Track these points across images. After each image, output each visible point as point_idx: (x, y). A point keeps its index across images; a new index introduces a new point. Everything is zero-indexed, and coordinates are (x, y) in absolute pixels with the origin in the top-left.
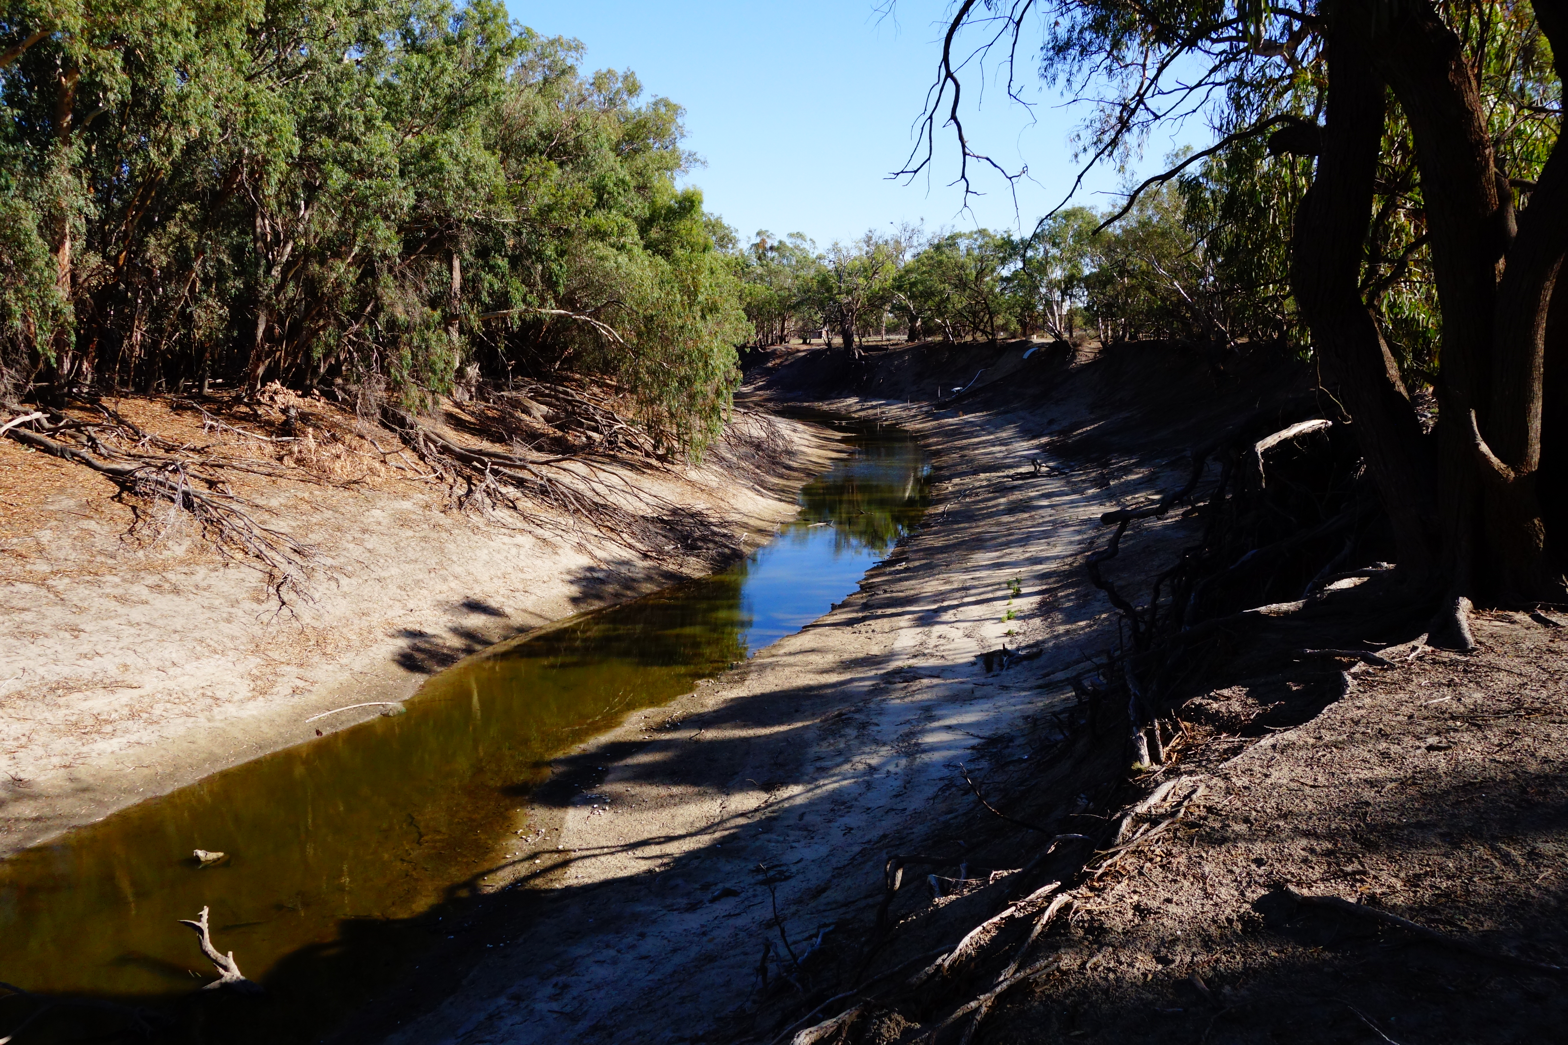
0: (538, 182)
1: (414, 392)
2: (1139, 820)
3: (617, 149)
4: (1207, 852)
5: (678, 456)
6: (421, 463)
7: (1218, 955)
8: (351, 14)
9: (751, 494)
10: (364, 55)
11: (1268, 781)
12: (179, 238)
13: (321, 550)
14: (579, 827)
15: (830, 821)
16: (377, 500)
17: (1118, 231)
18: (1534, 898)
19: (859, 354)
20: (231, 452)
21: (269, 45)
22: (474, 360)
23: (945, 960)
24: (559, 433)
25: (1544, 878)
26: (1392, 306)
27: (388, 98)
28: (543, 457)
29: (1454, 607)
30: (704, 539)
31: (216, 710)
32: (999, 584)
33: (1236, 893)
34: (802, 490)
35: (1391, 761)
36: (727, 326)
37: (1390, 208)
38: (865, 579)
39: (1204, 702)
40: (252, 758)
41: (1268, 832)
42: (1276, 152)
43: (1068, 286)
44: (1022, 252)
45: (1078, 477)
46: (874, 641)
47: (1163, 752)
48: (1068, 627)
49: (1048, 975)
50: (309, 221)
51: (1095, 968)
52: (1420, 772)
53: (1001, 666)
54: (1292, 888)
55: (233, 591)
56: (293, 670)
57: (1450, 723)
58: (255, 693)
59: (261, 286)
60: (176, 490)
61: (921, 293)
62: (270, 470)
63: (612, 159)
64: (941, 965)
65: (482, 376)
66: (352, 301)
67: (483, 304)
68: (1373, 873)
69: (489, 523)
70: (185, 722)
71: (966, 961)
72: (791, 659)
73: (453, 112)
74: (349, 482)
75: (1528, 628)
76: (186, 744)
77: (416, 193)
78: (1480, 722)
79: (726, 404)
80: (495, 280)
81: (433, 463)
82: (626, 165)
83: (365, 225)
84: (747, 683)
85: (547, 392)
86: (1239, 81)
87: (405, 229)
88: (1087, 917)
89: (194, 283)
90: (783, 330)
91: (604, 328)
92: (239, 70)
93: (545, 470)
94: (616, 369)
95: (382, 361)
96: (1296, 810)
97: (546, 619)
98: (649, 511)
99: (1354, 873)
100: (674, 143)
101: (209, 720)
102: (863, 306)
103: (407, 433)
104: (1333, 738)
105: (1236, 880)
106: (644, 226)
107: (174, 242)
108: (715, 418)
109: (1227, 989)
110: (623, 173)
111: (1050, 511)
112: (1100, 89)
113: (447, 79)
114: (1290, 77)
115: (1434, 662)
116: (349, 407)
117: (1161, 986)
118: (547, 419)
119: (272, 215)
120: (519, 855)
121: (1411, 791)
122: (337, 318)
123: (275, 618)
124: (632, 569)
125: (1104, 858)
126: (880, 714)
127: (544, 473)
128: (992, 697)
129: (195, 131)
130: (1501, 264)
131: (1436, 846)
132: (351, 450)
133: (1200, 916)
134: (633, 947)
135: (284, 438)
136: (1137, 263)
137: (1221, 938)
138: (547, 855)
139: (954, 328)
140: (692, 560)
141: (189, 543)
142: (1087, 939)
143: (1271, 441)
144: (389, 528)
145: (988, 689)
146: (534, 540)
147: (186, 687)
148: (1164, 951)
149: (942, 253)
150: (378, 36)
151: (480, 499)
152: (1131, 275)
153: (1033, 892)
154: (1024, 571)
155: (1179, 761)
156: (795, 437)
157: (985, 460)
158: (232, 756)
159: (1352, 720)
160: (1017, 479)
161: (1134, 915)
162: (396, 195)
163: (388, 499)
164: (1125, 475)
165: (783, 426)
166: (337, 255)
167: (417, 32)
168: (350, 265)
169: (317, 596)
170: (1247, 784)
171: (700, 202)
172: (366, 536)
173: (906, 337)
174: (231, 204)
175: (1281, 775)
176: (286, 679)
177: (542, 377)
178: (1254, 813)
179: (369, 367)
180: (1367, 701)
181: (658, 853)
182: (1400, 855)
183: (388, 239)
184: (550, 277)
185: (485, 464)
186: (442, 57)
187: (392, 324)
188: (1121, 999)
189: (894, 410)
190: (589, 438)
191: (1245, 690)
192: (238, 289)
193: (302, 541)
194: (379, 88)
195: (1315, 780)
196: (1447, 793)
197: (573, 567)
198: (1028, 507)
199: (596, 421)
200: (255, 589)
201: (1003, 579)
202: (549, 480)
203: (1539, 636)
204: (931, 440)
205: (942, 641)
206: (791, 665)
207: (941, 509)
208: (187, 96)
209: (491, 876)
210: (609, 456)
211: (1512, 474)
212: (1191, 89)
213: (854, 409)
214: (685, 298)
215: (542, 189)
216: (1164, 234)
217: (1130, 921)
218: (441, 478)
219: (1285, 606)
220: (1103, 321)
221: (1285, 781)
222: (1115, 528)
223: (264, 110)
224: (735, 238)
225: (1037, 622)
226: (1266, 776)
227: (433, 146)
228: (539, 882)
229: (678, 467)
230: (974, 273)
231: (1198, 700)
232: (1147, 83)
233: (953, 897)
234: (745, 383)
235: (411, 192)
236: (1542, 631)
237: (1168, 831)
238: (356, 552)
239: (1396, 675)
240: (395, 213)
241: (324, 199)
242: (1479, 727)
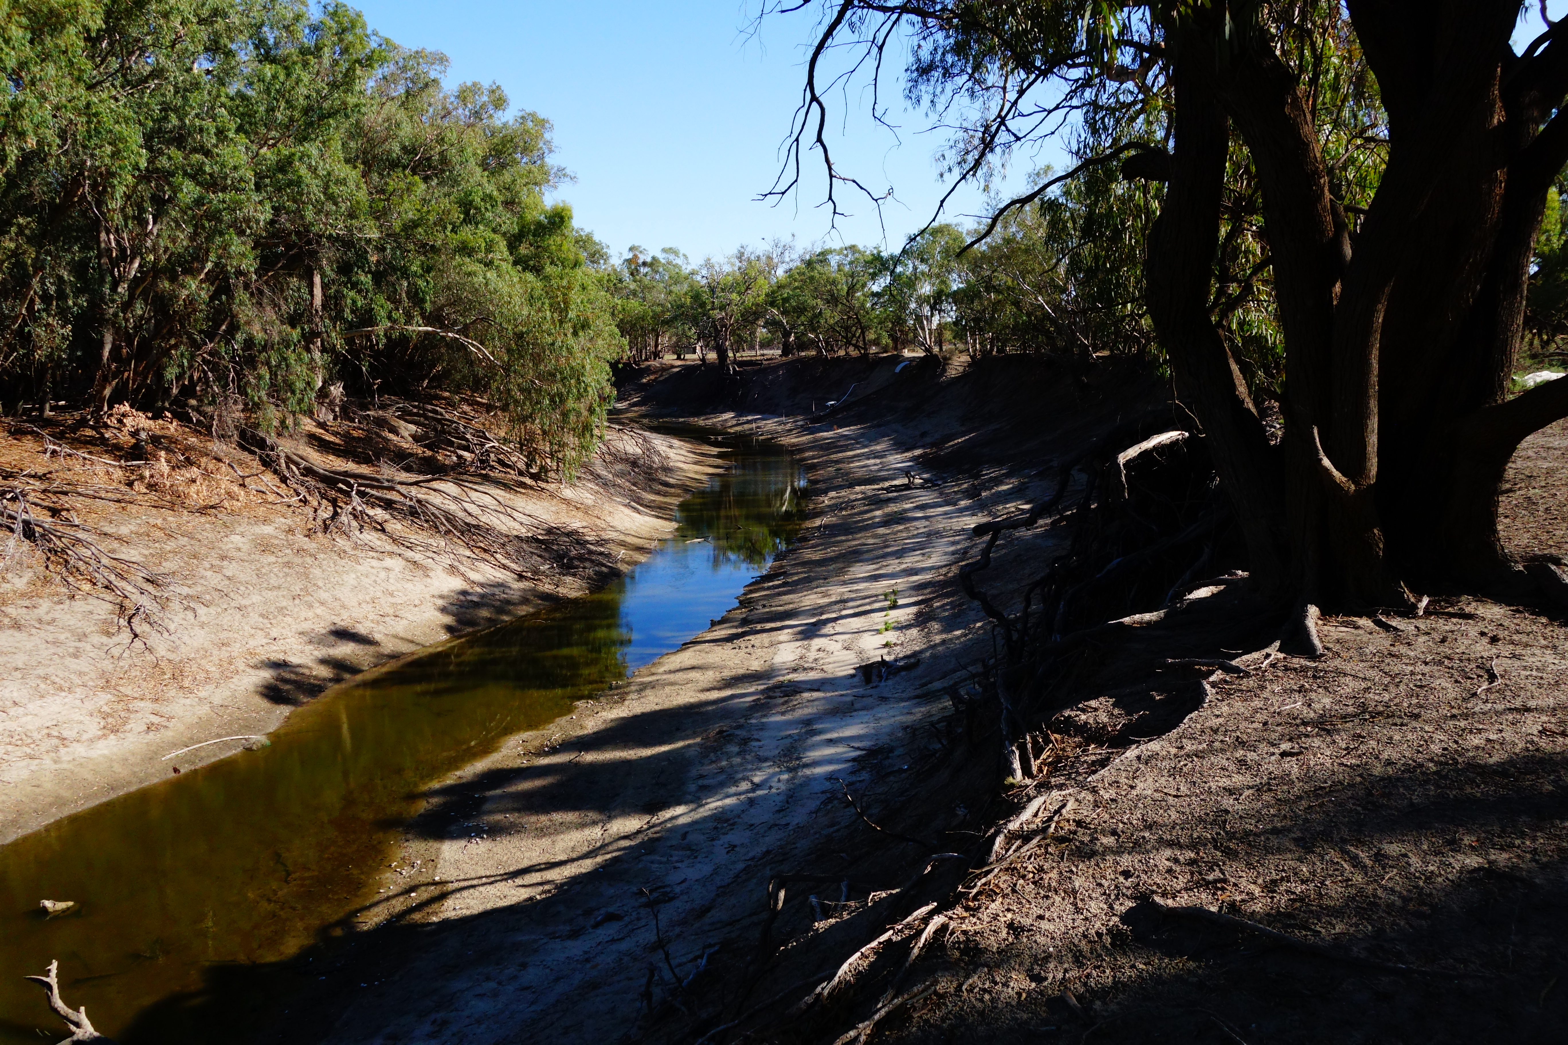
0: (401, 197)
1: (272, 414)
2: (1012, 837)
3: (484, 165)
4: (1077, 867)
5: (552, 474)
6: (283, 486)
7: (1088, 971)
8: (199, 23)
9: (627, 511)
10: (215, 65)
11: (1134, 792)
12: (15, 253)
13: (177, 579)
14: (456, 857)
15: (713, 840)
16: (236, 525)
17: (984, 248)
18: (1380, 898)
19: (734, 369)
20: (76, 478)
21: (111, 52)
22: (338, 379)
23: (824, 989)
24: (429, 453)
25: (1390, 878)
26: (1242, 324)
27: (241, 109)
28: (413, 477)
29: (1303, 615)
30: (581, 558)
31: (63, 751)
32: (877, 596)
33: (1105, 907)
34: (679, 506)
35: (1249, 768)
36: (600, 342)
37: (1236, 232)
38: (745, 594)
39: (1073, 714)
40: (104, 800)
41: (1135, 844)
42: (1129, 177)
43: (936, 301)
44: (891, 267)
45: (952, 488)
46: (754, 657)
47: (1035, 765)
48: (944, 636)
49: (926, 999)
50: (158, 236)
51: (970, 990)
52: (1274, 779)
53: (880, 677)
54: (1158, 899)
55: (80, 624)
56: (147, 705)
57: (1302, 728)
58: (105, 731)
59: (106, 304)
60: (15, 519)
61: (794, 308)
62: (119, 496)
63: (478, 175)
64: (820, 994)
65: (347, 395)
66: (208, 319)
67: (345, 321)
68: (1233, 880)
69: (356, 547)
70: (28, 765)
71: (845, 987)
72: (672, 677)
73: (311, 124)
74: (206, 507)
75: (1371, 633)
76: (29, 788)
77: (273, 208)
78: (1329, 727)
79: (599, 420)
80: (358, 297)
81: (295, 486)
82: (493, 180)
83: (218, 240)
84: (627, 703)
85: (415, 410)
86: (1094, 105)
87: (261, 245)
88: (962, 938)
89: (32, 301)
90: (656, 346)
91: (473, 345)
92: (79, 79)
93: (414, 491)
94: (487, 386)
95: (240, 380)
96: (1160, 820)
97: (418, 644)
98: (524, 530)
99: (1216, 881)
100: (542, 157)
101: (55, 762)
102: (737, 321)
103: (268, 456)
104: (1194, 747)
105: (1105, 894)
106: (514, 242)
107: (9, 258)
108: (588, 435)
109: (1098, 1004)
110: (491, 188)
111: (925, 523)
112: (963, 110)
113: (303, 90)
114: (1142, 101)
115: (1286, 669)
116: (204, 429)
117: (1035, 1004)
118: (416, 438)
119: (117, 230)
120: (394, 889)
121: (1267, 797)
122: (190, 337)
123: (127, 651)
124: (507, 591)
125: (979, 877)
126: (762, 729)
127: (413, 494)
128: (872, 708)
129: (31, 142)
130: (1338, 288)
131: (1290, 851)
132: (207, 474)
133: (1071, 932)
134: (515, 977)
135: (134, 463)
136: (1003, 278)
137: (1092, 953)
138: (423, 888)
139: (827, 343)
140: (569, 579)
141: (31, 574)
142: (963, 960)
143: (1133, 452)
144: (249, 554)
145: (868, 701)
146: (404, 562)
147: (30, 727)
148: (1037, 969)
149: (813, 269)
150: (230, 46)
151: (346, 522)
152: (998, 291)
153: (910, 914)
154: (901, 583)
155: (1050, 774)
156: (671, 453)
157: (861, 473)
158: (81, 799)
159: (1211, 728)
160: (892, 492)
161: (1008, 933)
162: (252, 210)
163: (249, 523)
164: (997, 485)
165: (659, 442)
166: (190, 271)
167: (271, 42)
168: (202, 281)
169: (172, 627)
170: (1114, 796)
171: (570, 218)
172: (225, 563)
173: (779, 352)
174: (72, 218)
175: (1145, 786)
176: (139, 715)
177: (409, 396)
178: (1121, 825)
179: (225, 387)
180: (1225, 709)
181: (539, 880)
182: (1258, 862)
183: (243, 255)
184: (416, 293)
185: (351, 486)
186: (298, 67)
187: (249, 343)
188: (997, 1020)
189: (770, 424)
190: (460, 457)
191: (1112, 700)
192: (80, 307)
193: (156, 570)
194: (232, 99)
195: (1178, 789)
196: (1300, 798)
197: (445, 592)
198: (902, 519)
199: (467, 440)
200: (105, 621)
201: (880, 591)
202: (419, 501)
203: (1381, 641)
204: (807, 454)
205: (821, 654)
206: (672, 684)
207: (818, 522)
208: (22, 104)
209: (365, 913)
210: (481, 475)
211: (1353, 487)
212: (1050, 112)
213: (730, 424)
214: (555, 315)
215: (406, 205)
216: (1027, 251)
217: (1004, 940)
218: (305, 502)
219: (1147, 617)
220: (971, 336)
221: (1149, 792)
222: (987, 538)
223: (108, 121)
224: (606, 253)
225: (914, 632)
226: (1132, 787)
227: (291, 157)
228: (417, 916)
229: (553, 486)
230: (845, 288)
231: (1067, 713)
232: (1008, 105)
233: (832, 921)
234: (619, 399)
235: (268, 207)
236: (1383, 635)
237: (1039, 846)
238: (214, 579)
239: (1251, 683)
240: (250, 228)
241: (173, 213)
242: (1328, 732)
